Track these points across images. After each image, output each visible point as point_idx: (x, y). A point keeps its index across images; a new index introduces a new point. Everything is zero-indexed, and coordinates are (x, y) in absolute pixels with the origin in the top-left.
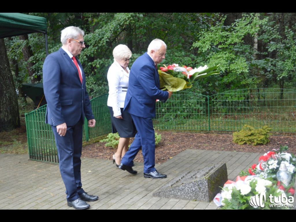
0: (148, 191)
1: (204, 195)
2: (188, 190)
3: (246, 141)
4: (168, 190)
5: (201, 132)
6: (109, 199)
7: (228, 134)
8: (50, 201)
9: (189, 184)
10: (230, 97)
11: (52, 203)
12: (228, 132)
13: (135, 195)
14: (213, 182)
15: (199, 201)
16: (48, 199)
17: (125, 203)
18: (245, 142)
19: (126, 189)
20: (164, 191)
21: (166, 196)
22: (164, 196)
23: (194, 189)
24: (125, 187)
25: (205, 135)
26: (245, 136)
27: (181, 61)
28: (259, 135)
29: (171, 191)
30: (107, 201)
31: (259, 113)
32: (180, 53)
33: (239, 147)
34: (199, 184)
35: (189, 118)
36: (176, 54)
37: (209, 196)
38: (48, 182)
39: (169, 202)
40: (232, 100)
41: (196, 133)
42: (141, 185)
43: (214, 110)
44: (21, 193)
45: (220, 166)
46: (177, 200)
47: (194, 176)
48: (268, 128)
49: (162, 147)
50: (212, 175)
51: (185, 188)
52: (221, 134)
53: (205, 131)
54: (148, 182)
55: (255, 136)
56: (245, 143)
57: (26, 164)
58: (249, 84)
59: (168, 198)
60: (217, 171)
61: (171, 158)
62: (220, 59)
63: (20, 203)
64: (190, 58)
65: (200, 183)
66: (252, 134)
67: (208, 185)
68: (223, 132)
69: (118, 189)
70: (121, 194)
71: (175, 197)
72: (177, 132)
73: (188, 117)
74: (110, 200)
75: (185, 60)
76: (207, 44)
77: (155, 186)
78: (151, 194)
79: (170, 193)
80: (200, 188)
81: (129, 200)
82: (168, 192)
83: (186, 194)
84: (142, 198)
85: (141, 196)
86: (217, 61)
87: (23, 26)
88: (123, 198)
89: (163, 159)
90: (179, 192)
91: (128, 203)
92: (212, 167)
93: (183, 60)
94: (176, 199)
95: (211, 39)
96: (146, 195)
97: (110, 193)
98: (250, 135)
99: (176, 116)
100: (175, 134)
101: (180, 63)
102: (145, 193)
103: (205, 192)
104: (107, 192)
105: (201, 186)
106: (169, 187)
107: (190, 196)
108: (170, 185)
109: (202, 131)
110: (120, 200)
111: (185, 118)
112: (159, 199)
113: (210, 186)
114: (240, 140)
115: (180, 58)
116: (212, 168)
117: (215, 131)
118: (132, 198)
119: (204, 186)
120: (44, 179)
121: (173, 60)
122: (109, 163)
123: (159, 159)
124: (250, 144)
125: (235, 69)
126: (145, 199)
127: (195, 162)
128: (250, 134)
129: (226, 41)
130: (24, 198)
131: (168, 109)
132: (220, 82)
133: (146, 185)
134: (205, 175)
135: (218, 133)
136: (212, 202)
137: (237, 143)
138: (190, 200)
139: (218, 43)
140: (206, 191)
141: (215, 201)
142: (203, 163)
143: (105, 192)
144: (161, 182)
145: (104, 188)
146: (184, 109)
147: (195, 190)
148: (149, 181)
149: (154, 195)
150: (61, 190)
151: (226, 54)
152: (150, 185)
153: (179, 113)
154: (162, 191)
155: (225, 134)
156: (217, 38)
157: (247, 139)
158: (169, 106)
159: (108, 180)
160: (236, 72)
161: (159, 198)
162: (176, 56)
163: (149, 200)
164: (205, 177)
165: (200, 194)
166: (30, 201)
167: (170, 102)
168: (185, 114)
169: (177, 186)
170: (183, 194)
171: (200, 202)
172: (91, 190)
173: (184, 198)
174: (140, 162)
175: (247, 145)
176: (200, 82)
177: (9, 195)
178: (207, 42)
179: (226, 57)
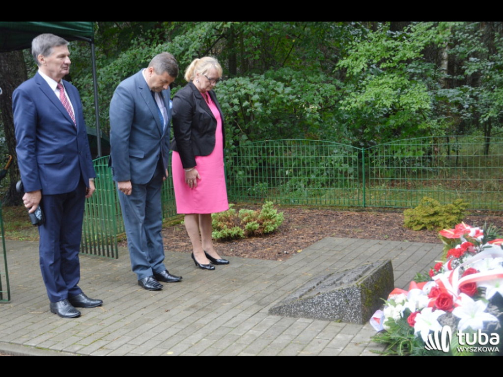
0: (261, 305)
1: (355, 312)
2: (328, 304)
3: (425, 224)
4: (295, 303)
5: (350, 209)
6: (197, 318)
7: (396, 212)
8: (99, 319)
9: (329, 294)
10: (400, 151)
11: (102, 322)
12: (395, 209)
13: (240, 311)
14: (370, 291)
15: (345, 322)
16: (96, 316)
17: (224, 324)
18: (423, 225)
19: (225, 302)
20: (288, 306)
21: (291, 313)
22: (287, 314)
23: (337, 302)
24: (222, 298)
25: (356, 214)
26: (424, 217)
27: (319, 91)
28: (447, 214)
29: (299, 306)
30: (193, 322)
31: (449, 177)
32: (316, 76)
33: (414, 235)
34: (346, 294)
35: (331, 186)
36: (310, 78)
37: (363, 315)
38: (96, 289)
39: (296, 323)
40: (402, 156)
41: (342, 210)
42: (250, 296)
43: (372, 173)
45: (382, 266)
46: (310, 321)
47: (337, 280)
48: (463, 204)
49: (285, 233)
50: (368, 279)
51: (322, 301)
52: (385, 212)
53: (357, 207)
54: (261, 291)
55: (440, 216)
56: (424, 228)
58: (433, 129)
59: (294, 316)
60: (376, 273)
61: (299, 251)
62: (384, 86)
63: (50, 322)
64: (333, 86)
65: (348, 293)
66: (436, 213)
67: (362, 296)
68: (386, 209)
69: (211, 302)
70: (216, 309)
71: (307, 315)
72: (310, 209)
73: (329, 183)
74: (199, 319)
75: (326, 88)
76: (361, 61)
77: (272, 297)
78: (266, 310)
79: (298, 309)
80: (348, 301)
81: (230, 319)
82: (295, 307)
83: (325, 310)
84: (252, 316)
85: (249, 313)
86: (377, 90)
87: (54, 29)
88: (220, 316)
89: (286, 253)
90: (312, 307)
91: (228, 324)
92: (367, 267)
93: (321, 89)
94: (308, 318)
95: (368, 53)
96: (258, 312)
97: (199, 308)
98: (433, 215)
99: (309, 183)
100: (307, 211)
101: (317, 93)
102: (256, 308)
103: (355, 308)
104: (193, 307)
105: (349, 297)
106: (296, 298)
107: (331, 314)
108: (297, 295)
109: (352, 207)
110: (215, 319)
111: (323, 185)
112: (279, 319)
113: (364, 297)
114: (416, 222)
115: (317, 85)
116: (369, 269)
117: (373, 208)
118: (235, 316)
119: (355, 298)
120: (90, 283)
121: (304, 88)
123: (279, 253)
124: (431, 229)
125: (407, 103)
126: (256, 319)
127: (340, 258)
128: (432, 213)
129: (394, 56)
131: (295, 170)
132: (383, 126)
133: (259, 295)
134: (356, 280)
135: (379, 211)
136: (367, 325)
137: (411, 228)
138: (330, 320)
139: (379, 60)
140: (358, 306)
141: (372, 322)
142: (353, 260)
143: (190, 306)
144: (283, 290)
145: (188, 300)
146: (322, 170)
147: (339, 305)
148: (263, 288)
149: (271, 312)
150: (117, 303)
151: (393, 78)
152: (265, 295)
153: (313, 177)
154: (285, 306)
155: (390, 212)
156: (378, 50)
157: (426, 221)
158: (297, 165)
159: (195, 287)
160: (411, 108)
161: (279, 317)
162: (309, 82)
163: (262, 320)
164: (357, 283)
165: (348, 310)
167: (299, 159)
168: (323, 178)
169: (310, 298)
170: (319, 310)
171: (348, 324)
172: (166, 303)
173: (321, 316)
174: (249, 257)
175: (427, 231)
176: (349, 125)
177: (33, 309)
178: (361, 59)
179: (393, 84)
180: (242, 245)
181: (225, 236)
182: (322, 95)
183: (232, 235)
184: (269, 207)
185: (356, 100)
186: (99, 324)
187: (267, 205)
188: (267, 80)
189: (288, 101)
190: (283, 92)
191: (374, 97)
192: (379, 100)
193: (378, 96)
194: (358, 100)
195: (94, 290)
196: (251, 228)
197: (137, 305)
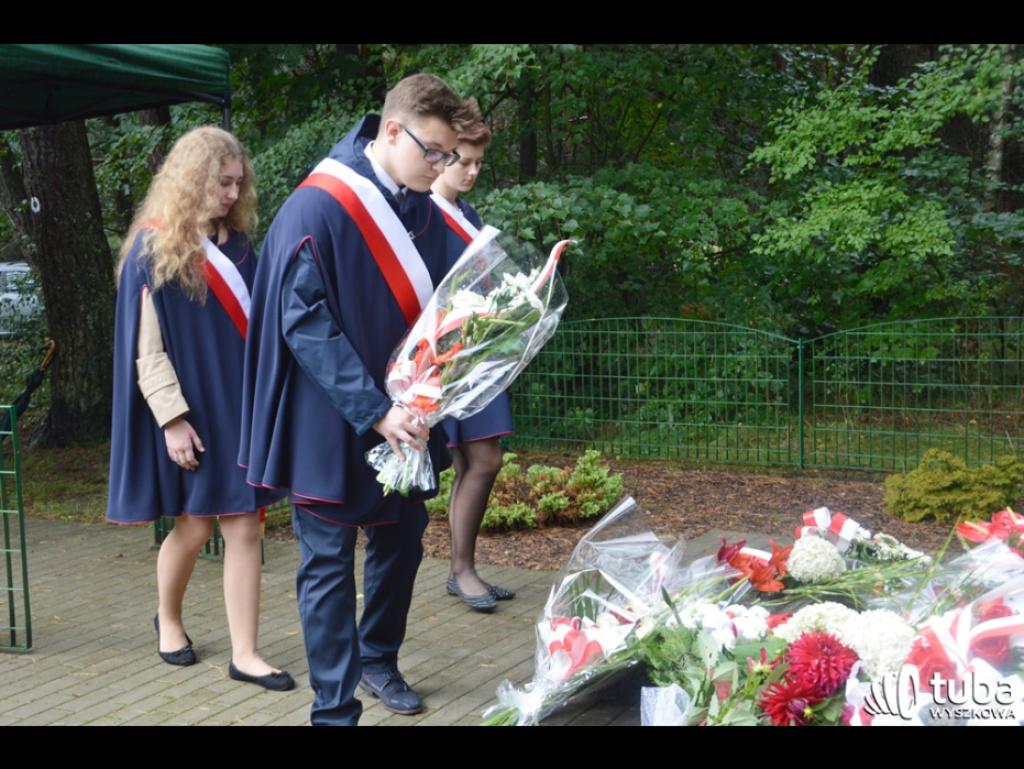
3: (932, 508)
5: (771, 471)
7: (870, 480)
8: (214, 693)
10: (884, 347)
11: (219, 699)
12: (869, 473)
16: (207, 686)
17: (474, 710)
18: (927, 511)
19: (484, 661)
24: (477, 654)
25: (783, 481)
26: (931, 492)
27: (709, 213)
28: (982, 487)
31: (993, 407)
32: (705, 182)
33: (906, 531)
35: (731, 419)
36: (692, 186)
38: (212, 628)
40: (890, 359)
41: (752, 472)
43: (821, 394)
44: (118, 661)
48: (1017, 466)
52: (846, 479)
53: (786, 467)
55: (966, 491)
56: (930, 518)
57: (142, 561)
58: (960, 301)
62: (851, 205)
63: (111, 695)
64: (741, 203)
66: (955, 486)
68: (849, 474)
69: (452, 662)
72: (682, 469)
73: (730, 414)
75: (726, 208)
76: (802, 150)
86: (835, 214)
87: (148, 76)
93: (715, 209)
95: (819, 134)
98: (949, 489)
99: (684, 411)
100: (677, 473)
101: (707, 219)
109: (775, 466)
111: (715, 418)
114: (912, 505)
115: (706, 201)
117: (821, 469)
120: (201, 615)
121: (679, 207)
122: (428, 570)
124: (946, 518)
125: (902, 242)
128: (948, 484)
129: (875, 140)
130: (125, 678)
131: (653, 383)
132: (850, 292)
135: (834, 477)
137: (900, 514)
139: (843, 148)
146: (713, 385)
151: (870, 188)
153: (694, 399)
155: (857, 480)
156: (840, 128)
157: (935, 501)
158: (658, 373)
159: (421, 630)
160: (911, 253)
162: (691, 193)
166: (146, 690)
167: (665, 361)
168: (716, 403)
174: (542, 569)
175: (936, 523)
176: (775, 289)
177: (76, 667)
178: (801, 146)
179: (870, 200)
180: (530, 542)
181: (494, 522)
182: (717, 222)
183: (510, 521)
184: (592, 462)
185: (791, 235)
186: (212, 702)
187: (586, 457)
188: (598, 189)
189: (643, 235)
190: (632, 216)
191: (827, 228)
192: (839, 235)
193: (837, 226)
194: (794, 233)
195: (210, 631)
196: (550, 507)
197: (295, 664)
